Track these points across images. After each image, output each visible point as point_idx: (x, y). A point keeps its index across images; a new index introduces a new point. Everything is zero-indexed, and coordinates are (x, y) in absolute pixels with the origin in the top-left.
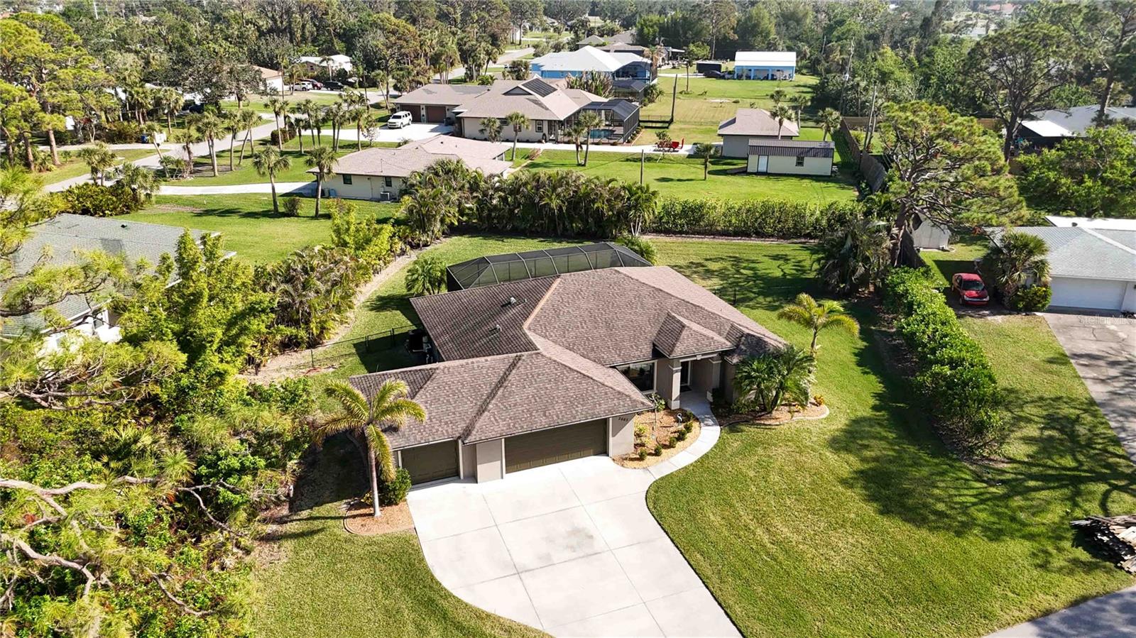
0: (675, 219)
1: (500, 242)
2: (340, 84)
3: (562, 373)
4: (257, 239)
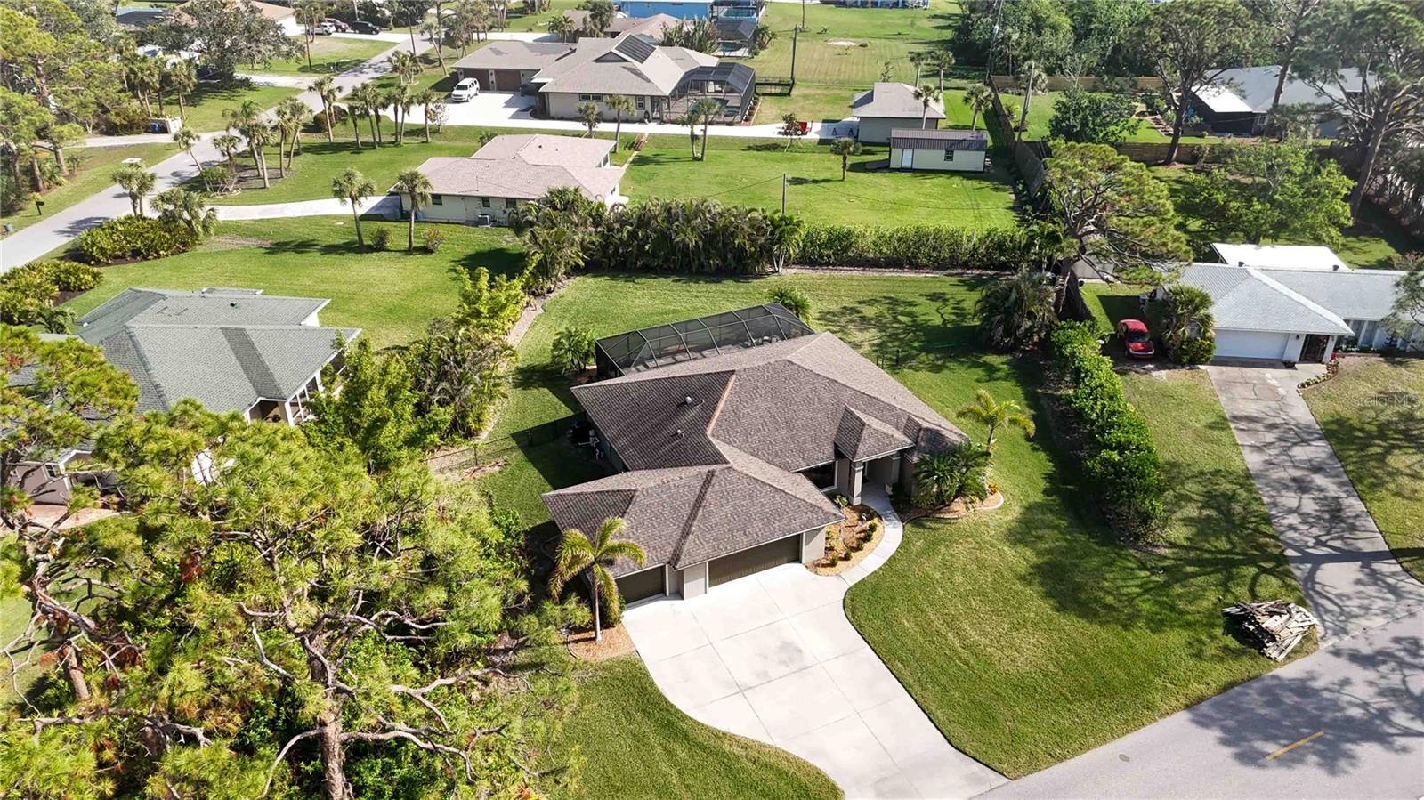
1: (630, 284)
2: (370, 25)
3: (756, 488)
4: (353, 288)
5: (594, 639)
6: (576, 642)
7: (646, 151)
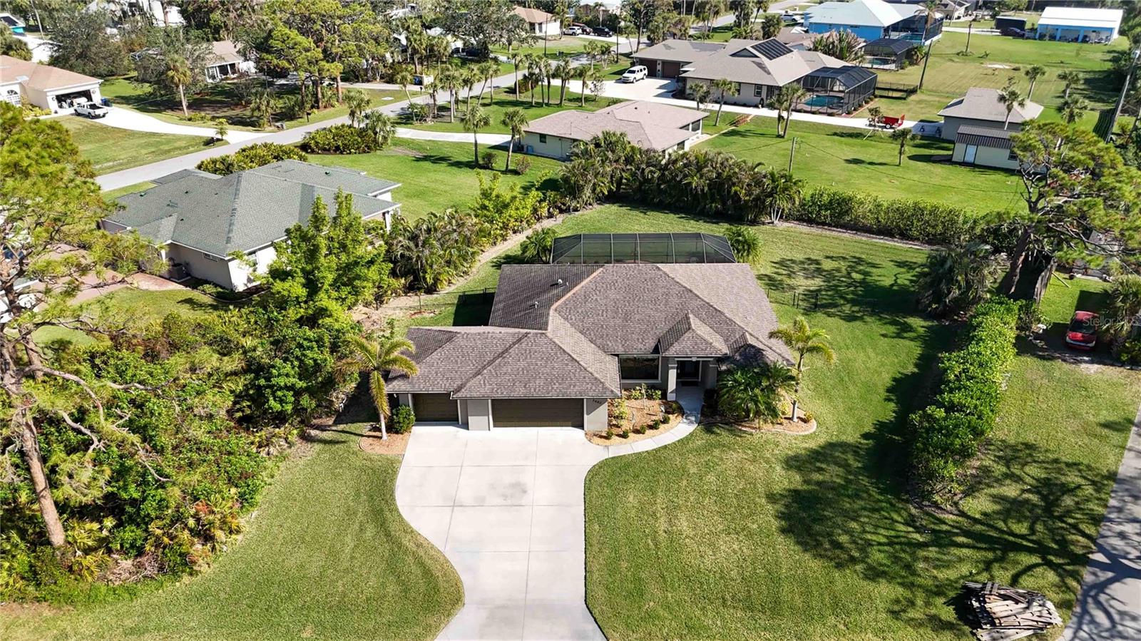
0: (820, 209)
1: (642, 215)
2: (606, 30)
3: (556, 354)
4: (448, 188)
5: (381, 438)
6: (369, 436)
7: (741, 128)
